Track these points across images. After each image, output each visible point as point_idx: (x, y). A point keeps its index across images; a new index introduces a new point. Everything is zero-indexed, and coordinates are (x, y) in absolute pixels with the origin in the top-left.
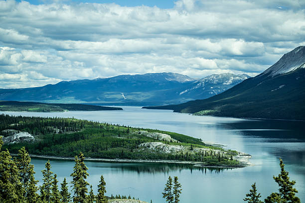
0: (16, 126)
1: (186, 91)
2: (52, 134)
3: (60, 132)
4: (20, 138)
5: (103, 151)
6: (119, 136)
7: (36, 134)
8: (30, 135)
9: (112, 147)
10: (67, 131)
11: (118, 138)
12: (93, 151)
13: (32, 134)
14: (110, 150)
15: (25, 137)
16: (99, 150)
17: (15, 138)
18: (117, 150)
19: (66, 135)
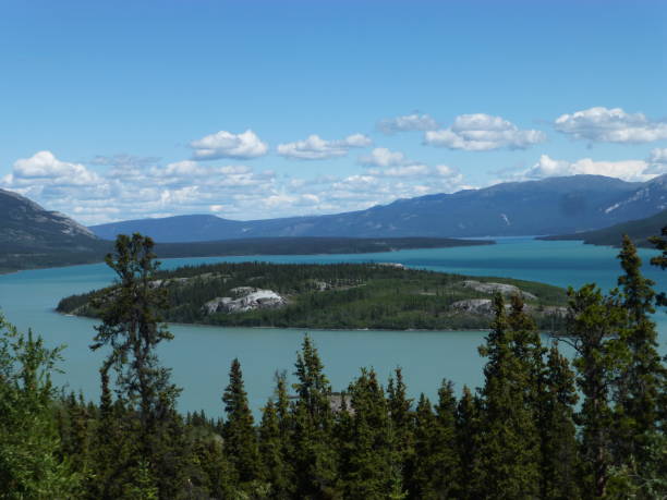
0: (255, 281)
1: (617, 206)
2: (312, 291)
3: (327, 289)
4: (258, 301)
5: (390, 318)
6: (426, 290)
7: (286, 293)
8: (274, 295)
9: (405, 309)
10: (340, 285)
11: (424, 294)
12: (373, 317)
13: (280, 293)
14: (401, 316)
15: (265, 299)
16: (384, 317)
17: (249, 301)
18: (414, 314)
19: (336, 292)
